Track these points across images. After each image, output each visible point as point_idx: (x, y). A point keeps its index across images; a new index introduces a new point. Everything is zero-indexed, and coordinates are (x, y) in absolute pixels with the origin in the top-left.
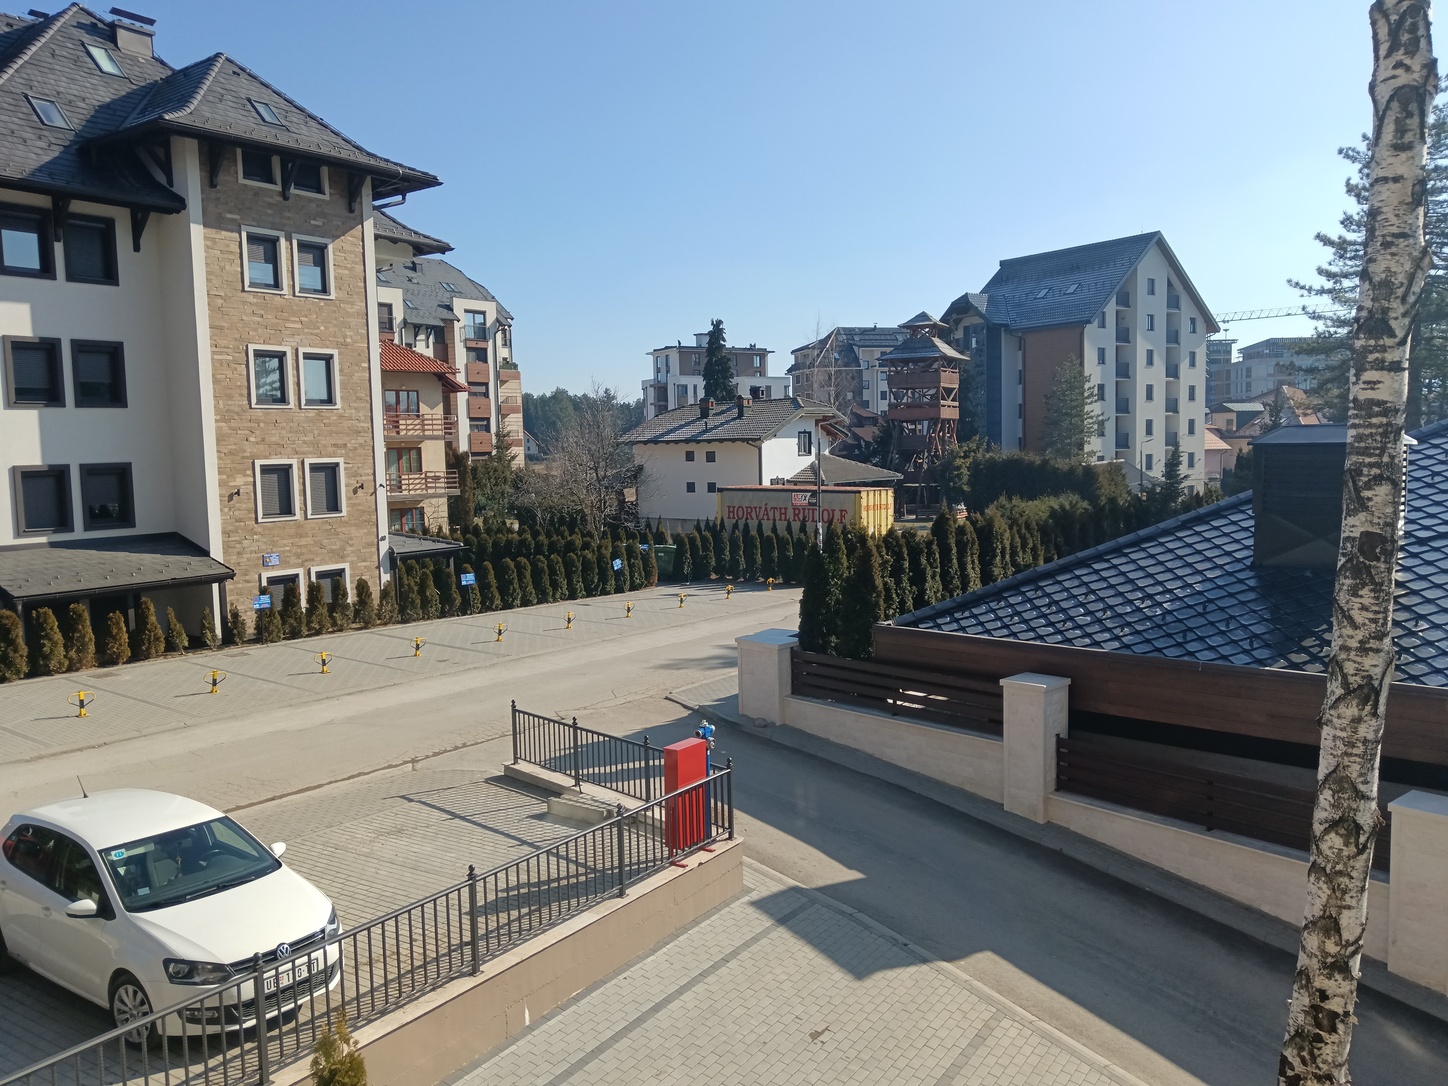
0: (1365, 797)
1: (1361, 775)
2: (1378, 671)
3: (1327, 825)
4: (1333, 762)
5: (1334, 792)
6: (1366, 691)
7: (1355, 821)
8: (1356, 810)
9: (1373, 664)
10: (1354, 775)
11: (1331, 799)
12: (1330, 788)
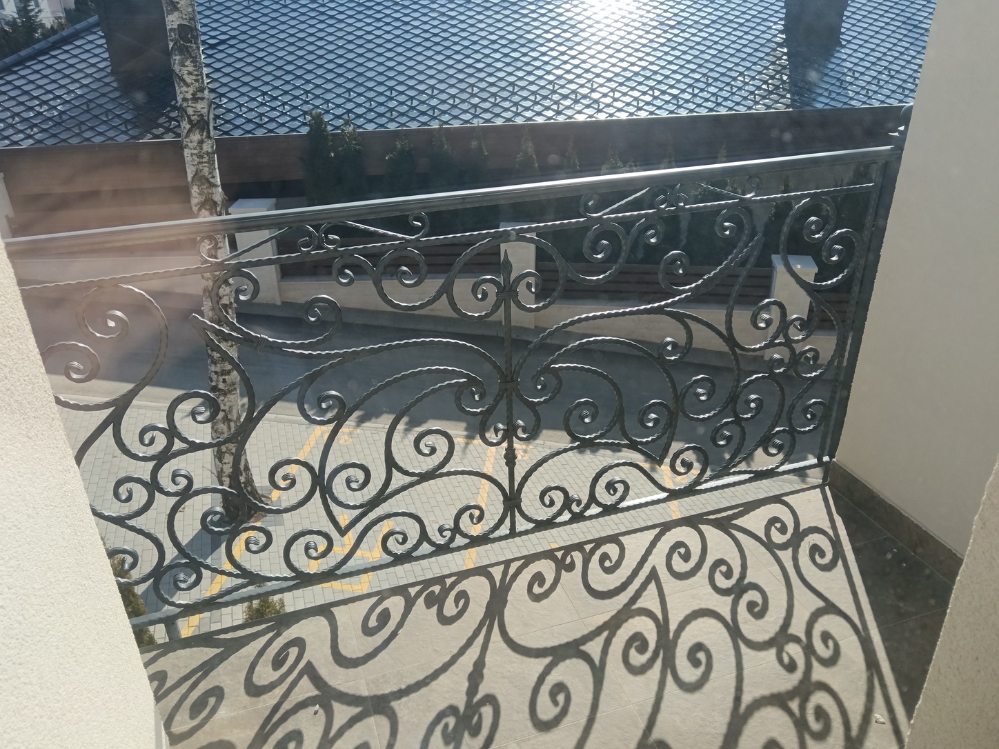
0: (215, 186)
1: (210, 173)
2: (205, 111)
3: (199, 206)
4: (194, 169)
5: (199, 186)
6: (202, 124)
7: (212, 200)
8: (212, 194)
9: (201, 106)
10: (207, 174)
11: (198, 191)
12: (196, 185)
